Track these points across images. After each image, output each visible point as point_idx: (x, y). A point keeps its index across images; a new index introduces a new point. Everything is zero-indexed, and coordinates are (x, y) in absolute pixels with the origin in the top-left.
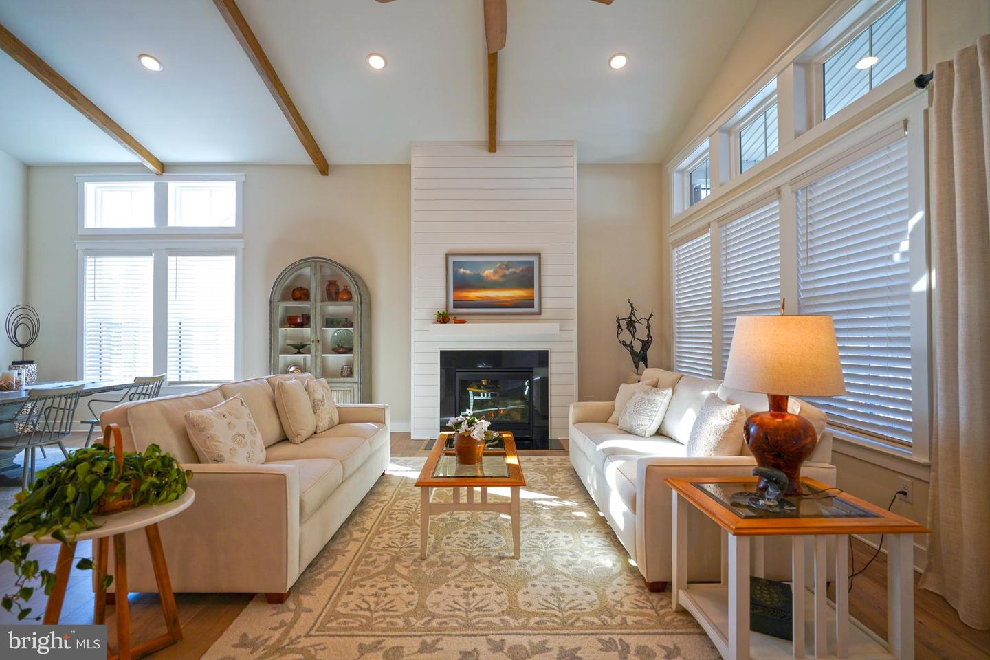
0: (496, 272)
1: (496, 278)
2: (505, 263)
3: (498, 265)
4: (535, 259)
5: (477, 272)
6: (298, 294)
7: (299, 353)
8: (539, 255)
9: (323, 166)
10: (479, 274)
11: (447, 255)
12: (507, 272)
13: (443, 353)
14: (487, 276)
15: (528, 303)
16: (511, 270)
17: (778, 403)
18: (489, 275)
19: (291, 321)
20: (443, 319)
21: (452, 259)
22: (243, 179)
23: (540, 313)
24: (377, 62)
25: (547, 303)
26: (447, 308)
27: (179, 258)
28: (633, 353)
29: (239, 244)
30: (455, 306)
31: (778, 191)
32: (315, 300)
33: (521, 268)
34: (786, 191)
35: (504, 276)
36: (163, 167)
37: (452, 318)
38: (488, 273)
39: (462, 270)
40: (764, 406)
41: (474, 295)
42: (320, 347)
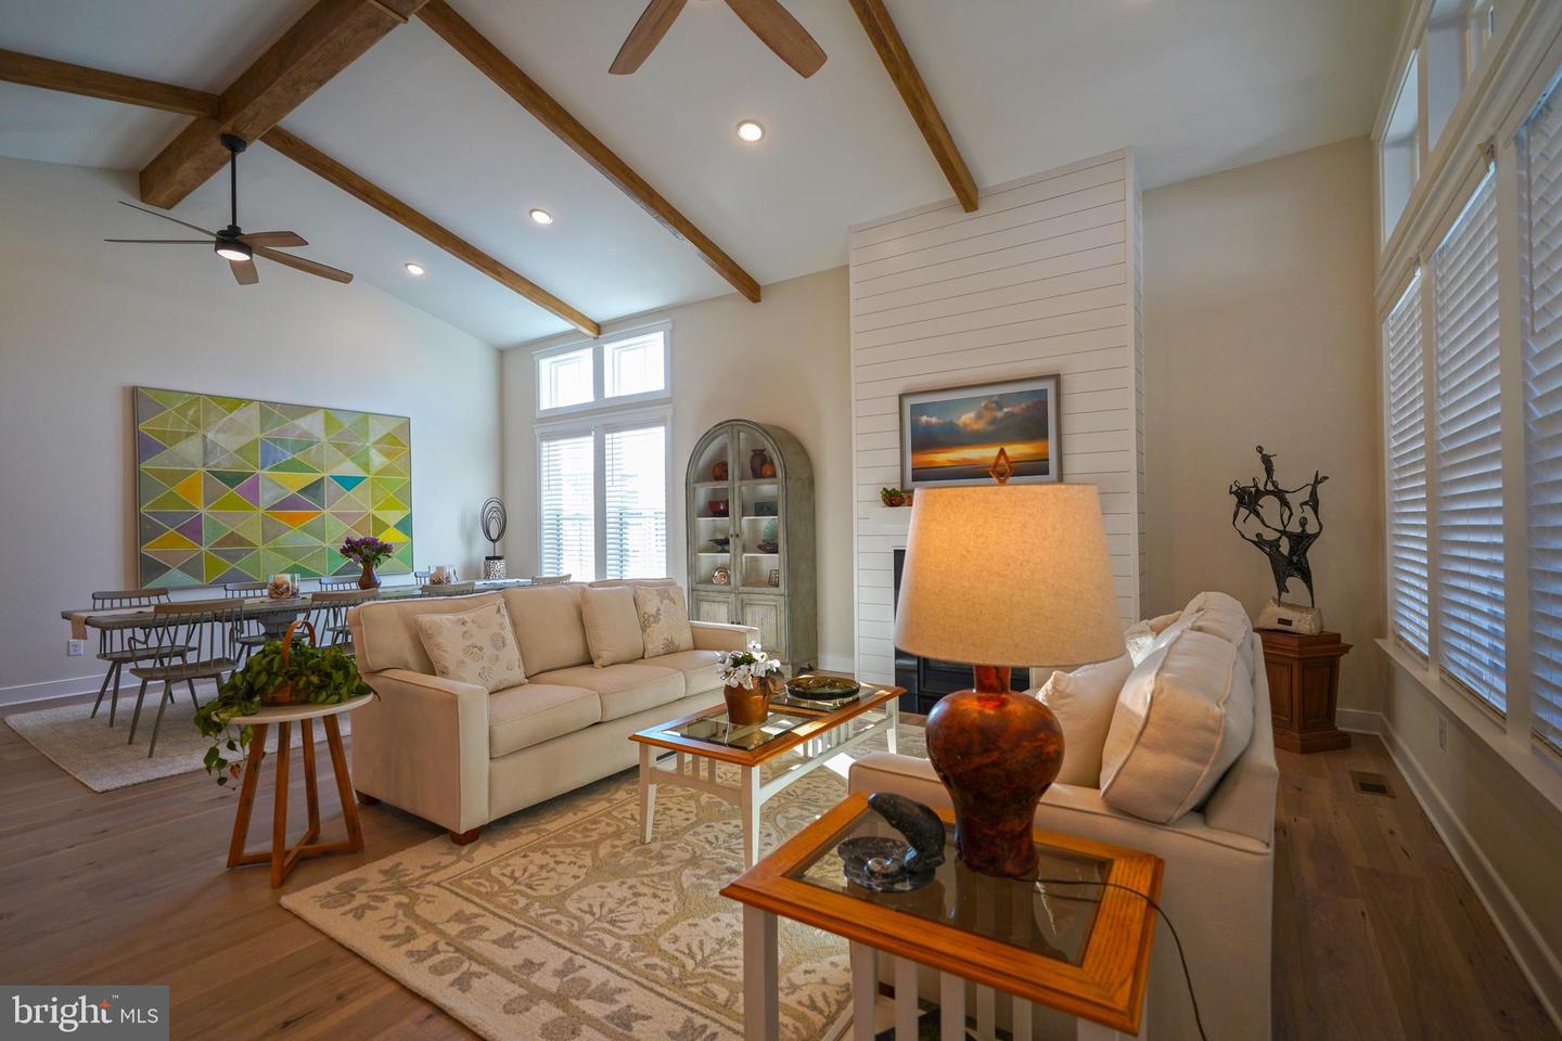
0: (979, 416)
1: (980, 426)
2: (995, 398)
3: (983, 404)
4: (1050, 386)
5: (947, 420)
6: (717, 471)
7: (722, 551)
8: (1057, 378)
9: (751, 289)
10: (951, 422)
11: (901, 397)
12: (999, 414)
13: (897, 553)
14: (965, 425)
15: (1035, 468)
16: (1006, 410)
18: (968, 421)
19: (712, 509)
20: (894, 499)
21: (908, 402)
22: (670, 326)
23: (1060, 480)
24: (750, 133)
25: (1073, 465)
26: (900, 481)
27: (614, 435)
29: (668, 411)
30: (912, 478)
32: (734, 479)
33: (1023, 406)
35: (994, 421)
36: (598, 328)
37: (905, 497)
38: (966, 419)
39: (925, 418)
41: (943, 458)
42: (740, 543)
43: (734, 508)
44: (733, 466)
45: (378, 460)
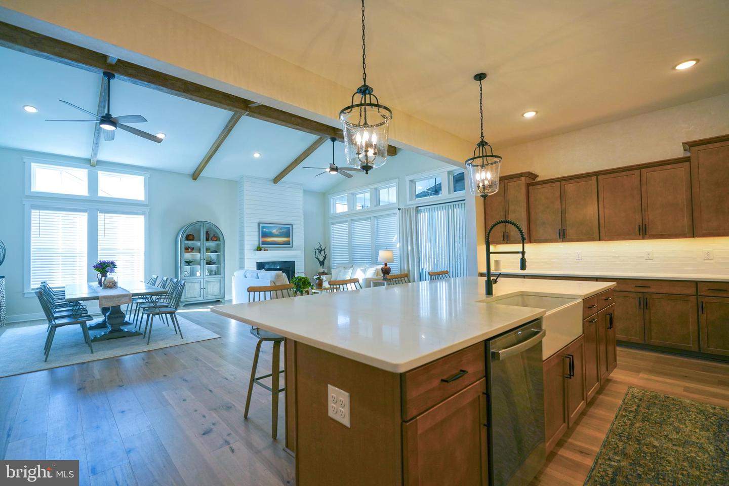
0: (277, 231)
1: (277, 233)
2: (281, 227)
3: (278, 228)
4: (290, 226)
7: (189, 265)
8: (292, 225)
10: (271, 231)
11: (259, 224)
12: (281, 231)
13: (257, 263)
15: (288, 243)
17: (386, 265)
19: (188, 249)
20: (259, 249)
21: (261, 225)
22: (149, 175)
23: (292, 247)
25: (295, 243)
26: (259, 245)
27: (106, 215)
28: (319, 261)
29: (147, 210)
30: (262, 244)
31: (370, 218)
32: (202, 240)
33: (286, 230)
34: (372, 218)
35: (280, 233)
37: (262, 249)
38: (274, 231)
39: (265, 230)
40: (384, 266)
41: (269, 240)
42: (205, 262)
43: (203, 250)
44: (203, 236)
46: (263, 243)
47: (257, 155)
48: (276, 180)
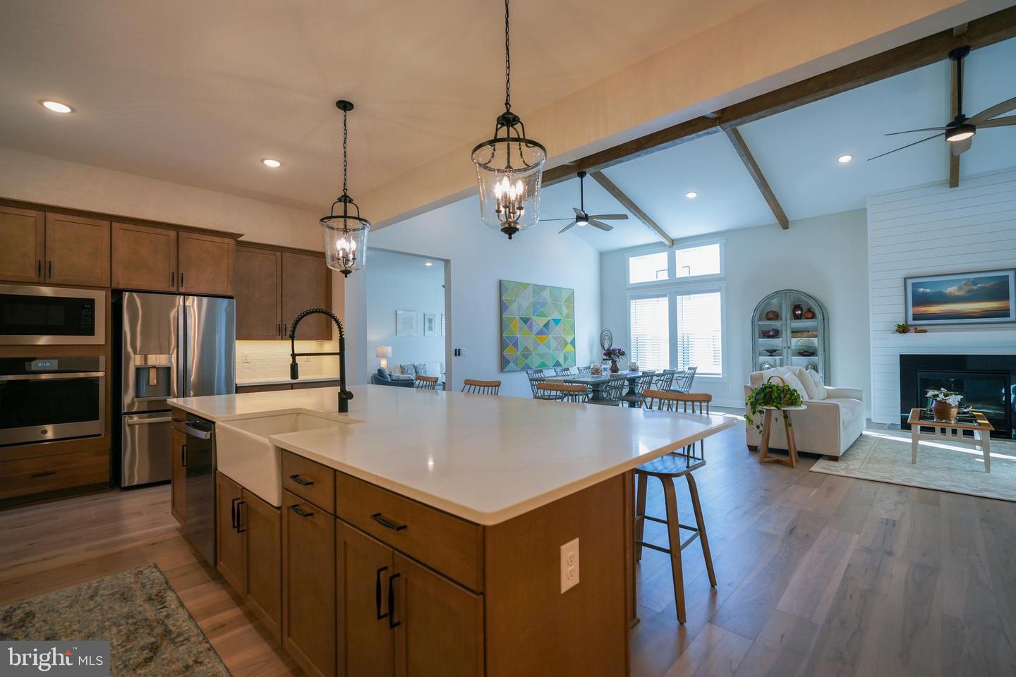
0: (960, 289)
1: (961, 293)
2: (972, 280)
3: (963, 283)
4: (1011, 274)
5: (938, 290)
6: (771, 315)
7: (771, 355)
8: (1014, 270)
9: (784, 223)
10: (940, 291)
11: (905, 279)
12: (975, 288)
13: (902, 357)
14: (951, 293)
15: (1002, 313)
16: (979, 285)
18: (952, 291)
19: (766, 334)
20: (903, 329)
21: (910, 282)
22: (724, 241)
26: (906, 321)
27: (684, 296)
29: (723, 285)
30: (914, 319)
32: (786, 318)
33: (991, 284)
35: (970, 291)
36: (673, 242)
37: (912, 329)
38: (952, 290)
42: (790, 351)
43: (785, 334)
44: (786, 313)
45: (565, 311)
46: (916, 317)
47: (845, 159)
48: (954, 180)
